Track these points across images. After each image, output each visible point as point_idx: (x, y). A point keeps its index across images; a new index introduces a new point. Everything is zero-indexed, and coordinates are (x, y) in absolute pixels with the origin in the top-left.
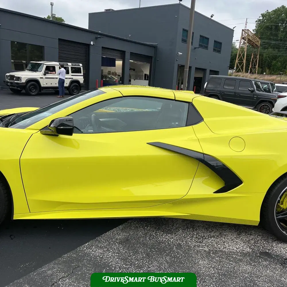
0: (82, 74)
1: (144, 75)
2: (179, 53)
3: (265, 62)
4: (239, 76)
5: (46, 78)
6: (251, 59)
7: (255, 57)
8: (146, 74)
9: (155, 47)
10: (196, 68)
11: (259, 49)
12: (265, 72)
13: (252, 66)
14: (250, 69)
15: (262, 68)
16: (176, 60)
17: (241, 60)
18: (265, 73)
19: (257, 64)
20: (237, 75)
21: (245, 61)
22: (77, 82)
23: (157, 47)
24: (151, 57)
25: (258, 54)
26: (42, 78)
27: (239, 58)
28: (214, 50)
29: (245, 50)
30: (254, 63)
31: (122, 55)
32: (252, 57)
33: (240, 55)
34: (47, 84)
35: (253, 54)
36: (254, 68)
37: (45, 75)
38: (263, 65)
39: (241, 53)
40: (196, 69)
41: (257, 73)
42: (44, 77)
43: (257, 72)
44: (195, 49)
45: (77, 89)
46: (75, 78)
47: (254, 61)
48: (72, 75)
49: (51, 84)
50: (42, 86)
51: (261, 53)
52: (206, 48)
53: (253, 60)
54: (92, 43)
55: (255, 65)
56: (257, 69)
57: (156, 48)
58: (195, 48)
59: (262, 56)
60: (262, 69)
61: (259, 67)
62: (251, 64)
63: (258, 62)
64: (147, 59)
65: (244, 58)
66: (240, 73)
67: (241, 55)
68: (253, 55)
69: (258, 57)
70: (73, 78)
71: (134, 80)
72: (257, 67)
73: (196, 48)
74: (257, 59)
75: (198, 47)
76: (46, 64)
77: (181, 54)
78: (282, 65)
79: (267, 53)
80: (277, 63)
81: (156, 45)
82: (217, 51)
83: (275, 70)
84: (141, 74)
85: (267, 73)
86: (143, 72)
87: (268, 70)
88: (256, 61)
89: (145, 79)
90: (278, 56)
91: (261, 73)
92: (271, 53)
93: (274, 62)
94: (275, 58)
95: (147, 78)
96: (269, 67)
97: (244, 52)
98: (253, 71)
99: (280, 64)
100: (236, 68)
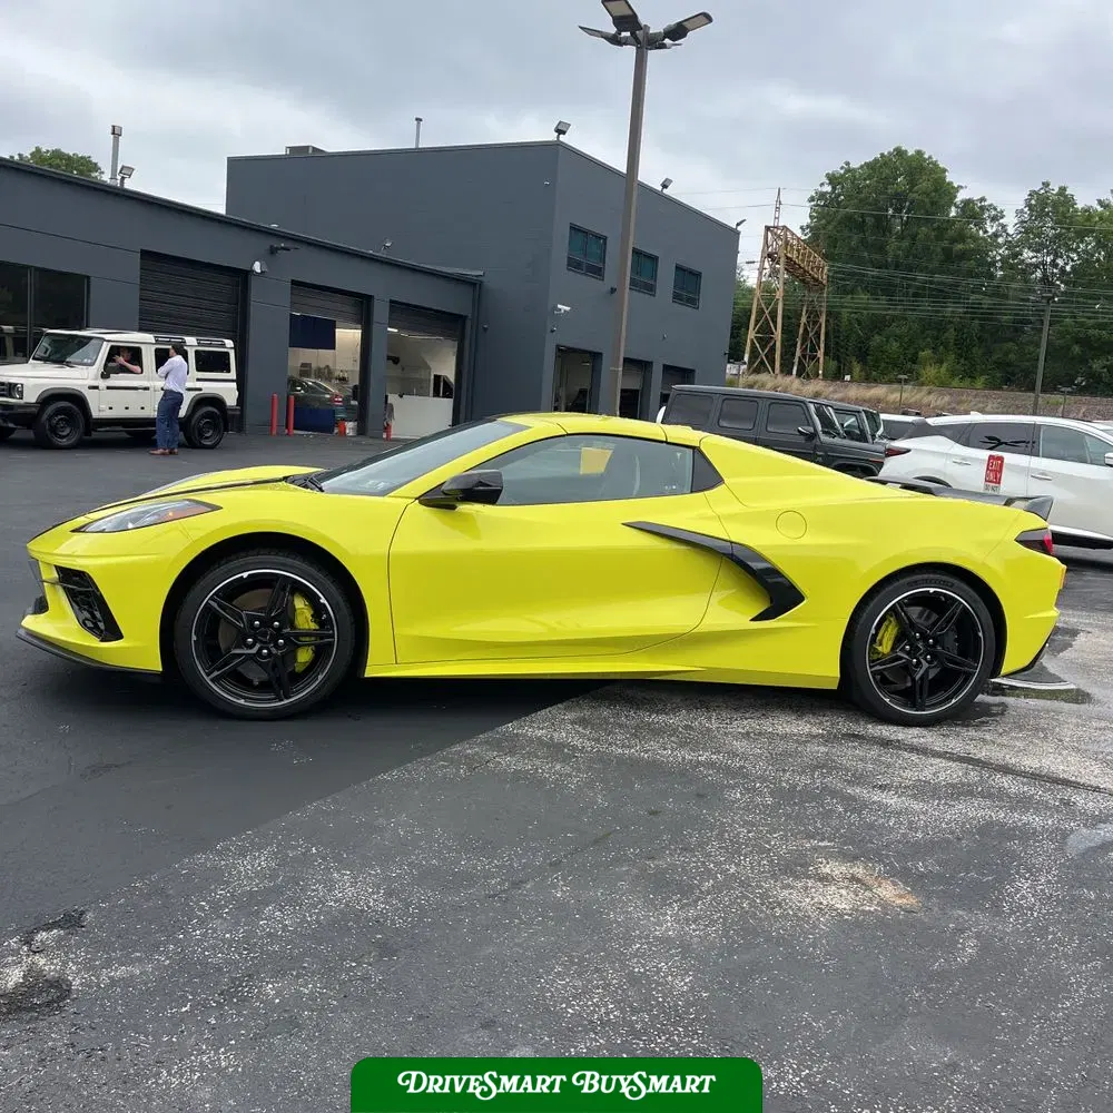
0: (233, 375)
1: (432, 377)
2: (559, 306)
3: (848, 338)
4: (762, 386)
5: (108, 388)
6: (799, 325)
7: (813, 319)
8: (440, 376)
9: (474, 285)
11: (825, 294)
12: (850, 373)
13: (804, 350)
14: (796, 360)
15: (837, 358)
16: (548, 330)
17: (766, 331)
18: (848, 378)
19: (822, 345)
20: (755, 384)
21: (778, 335)
22: (216, 401)
23: (481, 283)
24: (462, 318)
25: (824, 310)
26: (96, 388)
27: (757, 322)
28: (677, 297)
29: (779, 295)
30: (812, 341)
31: (361, 309)
32: (804, 319)
33: (761, 312)
34: (111, 408)
35: (805, 309)
36: (813, 358)
37: (105, 376)
38: (842, 350)
39: (764, 307)
41: (821, 377)
42: (102, 384)
43: (820, 372)
44: (612, 293)
45: (215, 427)
46: (209, 388)
47: (811, 335)
48: (198, 380)
49: (127, 408)
50: (95, 414)
51: (832, 307)
52: (650, 289)
53: (805, 329)
54: (257, 267)
55: (814, 350)
56: (821, 360)
57: (478, 285)
58: (612, 290)
59: (836, 318)
60: (839, 362)
61: (826, 354)
62: (802, 345)
63: (822, 338)
64: (448, 323)
65: (775, 323)
66: (763, 377)
67: (767, 312)
68: (804, 312)
69: (823, 319)
70: (200, 389)
71: (401, 396)
72: (820, 354)
74: (820, 327)
76: (109, 341)
77: (568, 308)
78: (905, 349)
79: (851, 307)
80: (887, 341)
81: (480, 279)
82: (687, 301)
83: (883, 365)
84: (422, 375)
85: (856, 377)
86: (428, 368)
87: (857, 368)
88: (818, 335)
89: (436, 394)
90: (888, 317)
91: (837, 376)
92: (865, 309)
93: (877, 338)
94: (878, 325)
95: (441, 388)
96: (862, 355)
97: (776, 304)
98: (808, 369)
99: (895, 345)
100: (750, 358)
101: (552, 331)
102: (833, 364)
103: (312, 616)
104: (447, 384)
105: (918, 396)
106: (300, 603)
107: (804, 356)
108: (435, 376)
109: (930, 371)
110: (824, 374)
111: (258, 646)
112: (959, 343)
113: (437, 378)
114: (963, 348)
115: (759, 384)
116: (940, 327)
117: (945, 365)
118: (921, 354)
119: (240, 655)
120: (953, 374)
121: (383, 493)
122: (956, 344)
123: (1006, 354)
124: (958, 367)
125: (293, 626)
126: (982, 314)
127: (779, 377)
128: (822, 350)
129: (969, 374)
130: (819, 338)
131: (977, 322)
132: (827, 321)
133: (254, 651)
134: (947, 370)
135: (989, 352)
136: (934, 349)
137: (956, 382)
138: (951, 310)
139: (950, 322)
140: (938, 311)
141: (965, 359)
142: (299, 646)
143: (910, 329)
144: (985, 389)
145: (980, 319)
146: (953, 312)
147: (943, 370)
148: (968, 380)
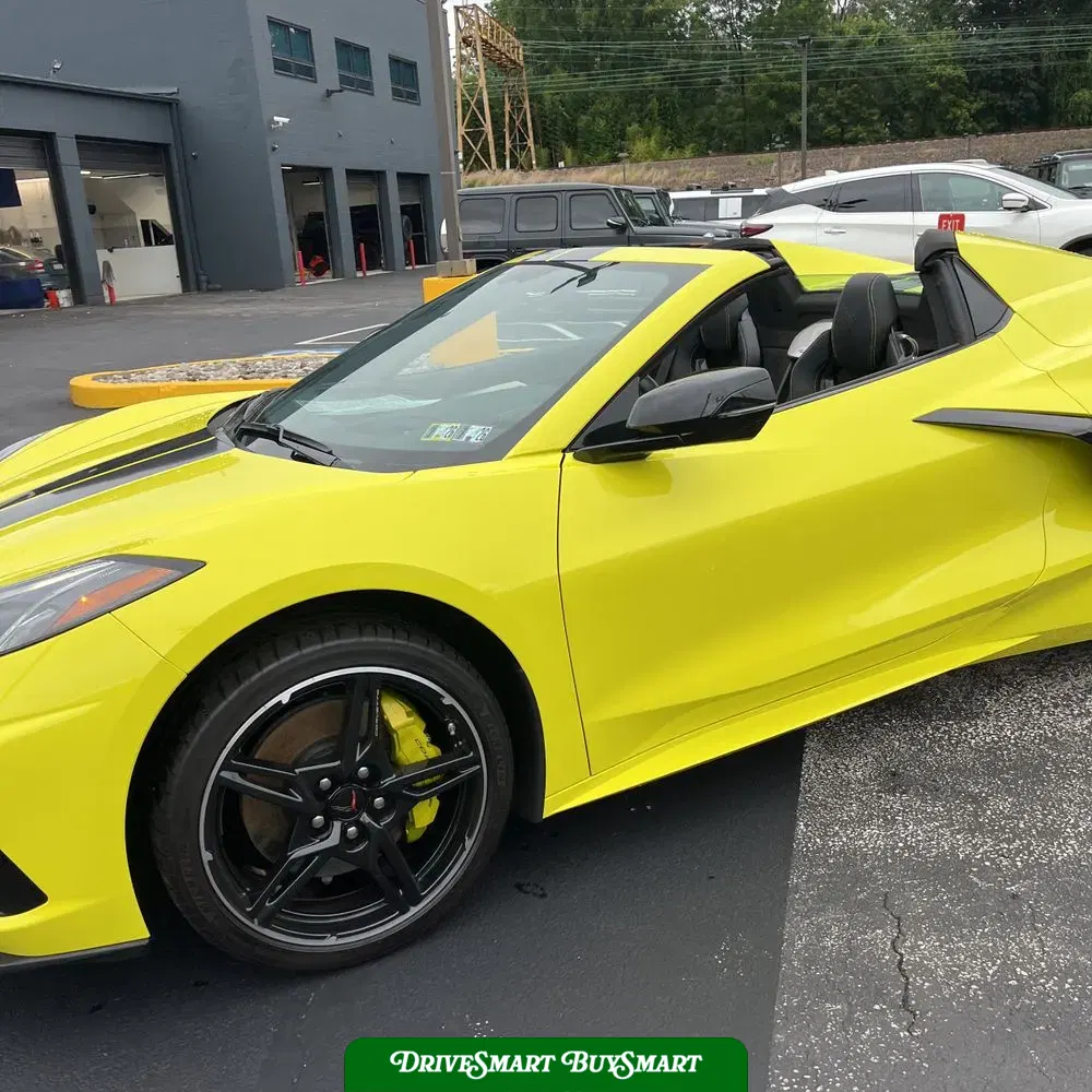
1: (139, 224)
2: (276, 118)
3: (554, 122)
4: (483, 184)
6: (503, 115)
7: (517, 107)
8: (147, 221)
9: (168, 105)
10: (347, 170)
11: (524, 78)
12: (563, 159)
13: (513, 141)
14: (507, 153)
15: (546, 145)
16: (269, 149)
17: (474, 123)
18: (561, 164)
19: (531, 133)
20: (475, 182)
21: (488, 127)
23: (177, 102)
24: (165, 147)
25: (526, 95)
27: (464, 117)
28: (396, 93)
29: (482, 82)
30: (519, 130)
31: (43, 151)
32: (507, 108)
33: (466, 104)
35: (506, 96)
36: (523, 148)
38: (551, 136)
39: (469, 99)
40: (351, 173)
41: (535, 167)
43: (534, 162)
44: (328, 96)
47: (517, 123)
51: (533, 90)
52: (367, 87)
53: (511, 118)
55: (523, 139)
56: (532, 149)
57: (174, 105)
58: (329, 93)
59: (539, 102)
60: (550, 149)
61: (535, 142)
62: (510, 135)
63: (530, 125)
64: (150, 156)
65: (483, 114)
66: (481, 175)
67: (472, 103)
68: (507, 99)
69: (527, 105)
71: (111, 251)
72: (530, 142)
73: (333, 92)
74: (525, 114)
75: (339, 88)
77: (286, 120)
78: (612, 126)
79: (550, 88)
80: (594, 120)
81: (173, 97)
82: (408, 98)
83: (594, 146)
84: (126, 222)
85: (570, 164)
86: (132, 213)
87: (568, 152)
88: (525, 124)
89: (148, 243)
90: (590, 95)
91: (551, 164)
92: (566, 88)
93: (584, 117)
94: (582, 104)
95: (154, 235)
96: (572, 138)
97: (481, 94)
98: (520, 160)
99: (602, 123)
100: (464, 156)
101: (274, 149)
102: (544, 152)
103: (427, 731)
104: (158, 230)
105: (639, 173)
106: (397, 714)
107: (515, 148)
108: (142, 221)
109: (640, 146)
110: (537, 164)
111: (337, 825)
112: (663, 113)
113: (145, 223)
114: (666, 117)
115: (480, 181)
116: (642, 97)
117: (654, 137)
118: (629, 129)
119: (310, 857)
120: (662, 146)
121: (494, 450)
122: (659, 115)
123: (708, 119)
124: (667, 138)
125: (395, 765)
126: (681, 78)
127: (498, 172)
128: (532, 139)
129: (677, 144)
130: (526, 124)
131: (677, 88)
132: (531, 106)
133: (334, 839)
134: (656, 143)
135: (691, 120)
136: (640, 122)
137: (666, 154)
138: (651, 78)
139: (651, 92)
140: (637, 82)
141: (671, 129)
142: (416, 801)
143: (613, 104)
144: (694, 157)
145: (678, 84)
146: (653, 80)
147: (652, 143)
148: (677, 151)
